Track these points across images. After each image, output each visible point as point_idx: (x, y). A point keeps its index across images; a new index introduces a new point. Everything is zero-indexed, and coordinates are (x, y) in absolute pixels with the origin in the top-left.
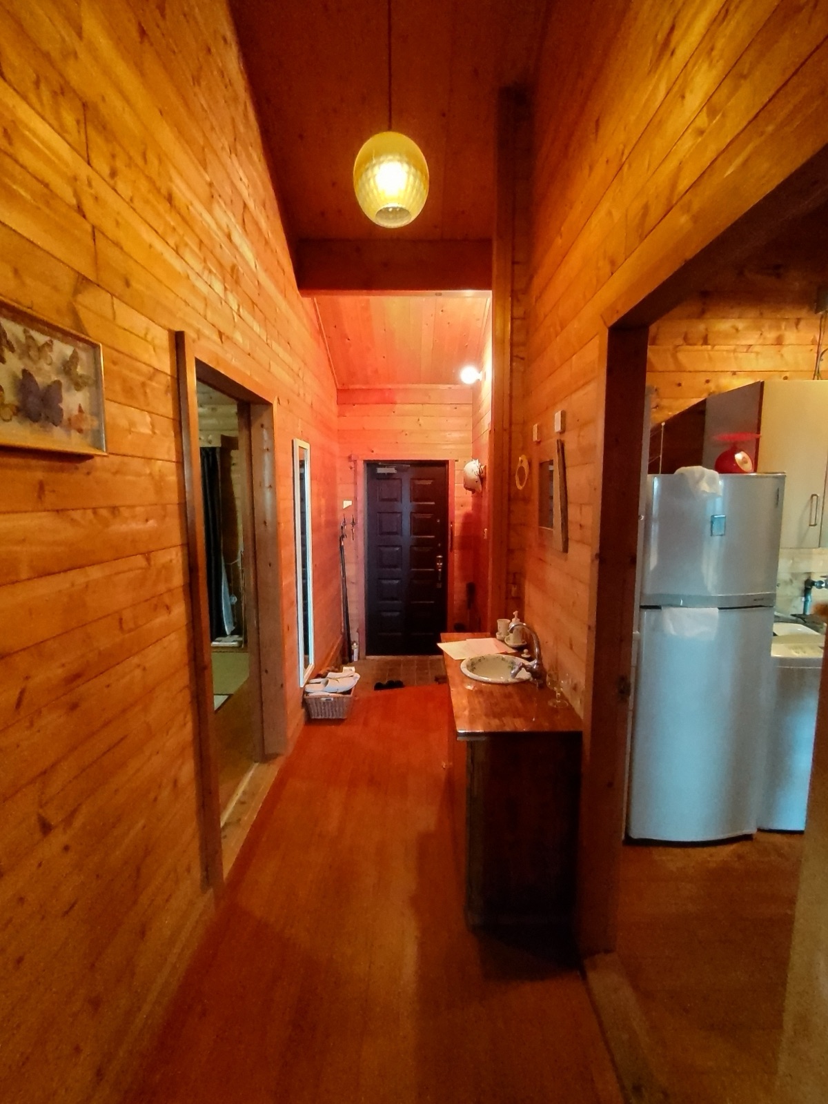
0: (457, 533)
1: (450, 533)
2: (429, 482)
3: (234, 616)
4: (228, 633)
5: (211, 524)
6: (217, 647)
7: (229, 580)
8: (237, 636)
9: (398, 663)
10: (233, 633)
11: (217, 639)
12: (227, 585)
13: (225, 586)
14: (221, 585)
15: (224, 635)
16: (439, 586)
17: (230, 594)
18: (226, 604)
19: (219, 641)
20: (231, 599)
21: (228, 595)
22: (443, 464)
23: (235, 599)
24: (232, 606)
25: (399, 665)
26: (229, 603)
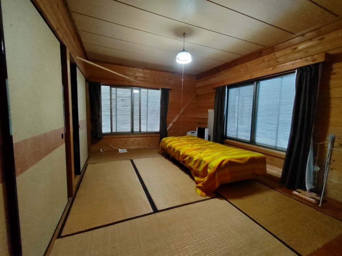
3: (314, 179)
4: (307, 189)
5: (307, 106)
6: (296, 195)
7: (315, 155)
8: (315, 194)
10: (311, 191)
11: (298, 190)
12: (312, 156)
13: (310, 156)
14: (308, 156)
15: (305, 189)
17: (314, 164)
18: (310, 171)
19: (299, 192)
20: (314, 168)
21: (312, 164)
23: (318, 169)
24: (314, 172)
26: (312, 170)
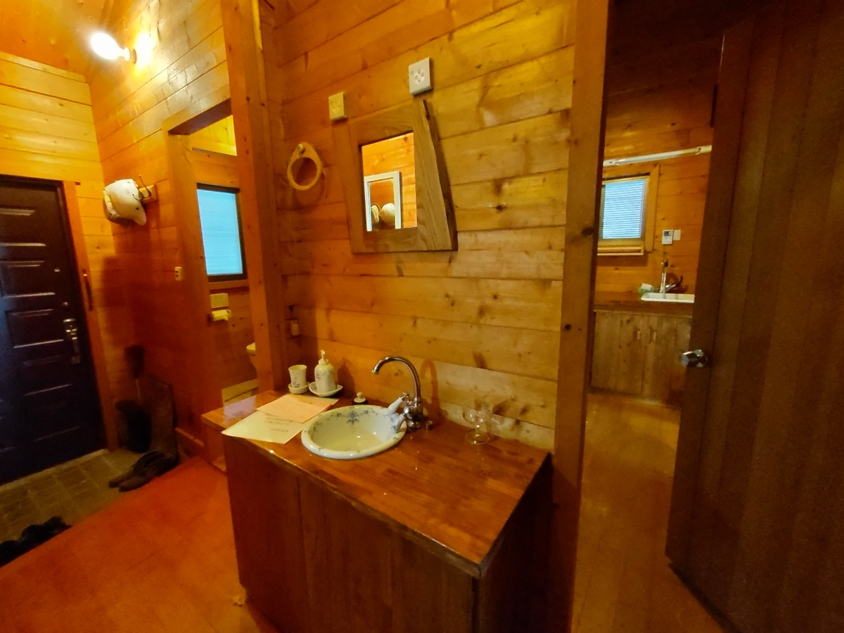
0: (96, 284)
1: (83, 286)
2: (27, 213)
9: (23, 492)
16: (76, 360)
22: (54, 186)
25: (25, 493)
